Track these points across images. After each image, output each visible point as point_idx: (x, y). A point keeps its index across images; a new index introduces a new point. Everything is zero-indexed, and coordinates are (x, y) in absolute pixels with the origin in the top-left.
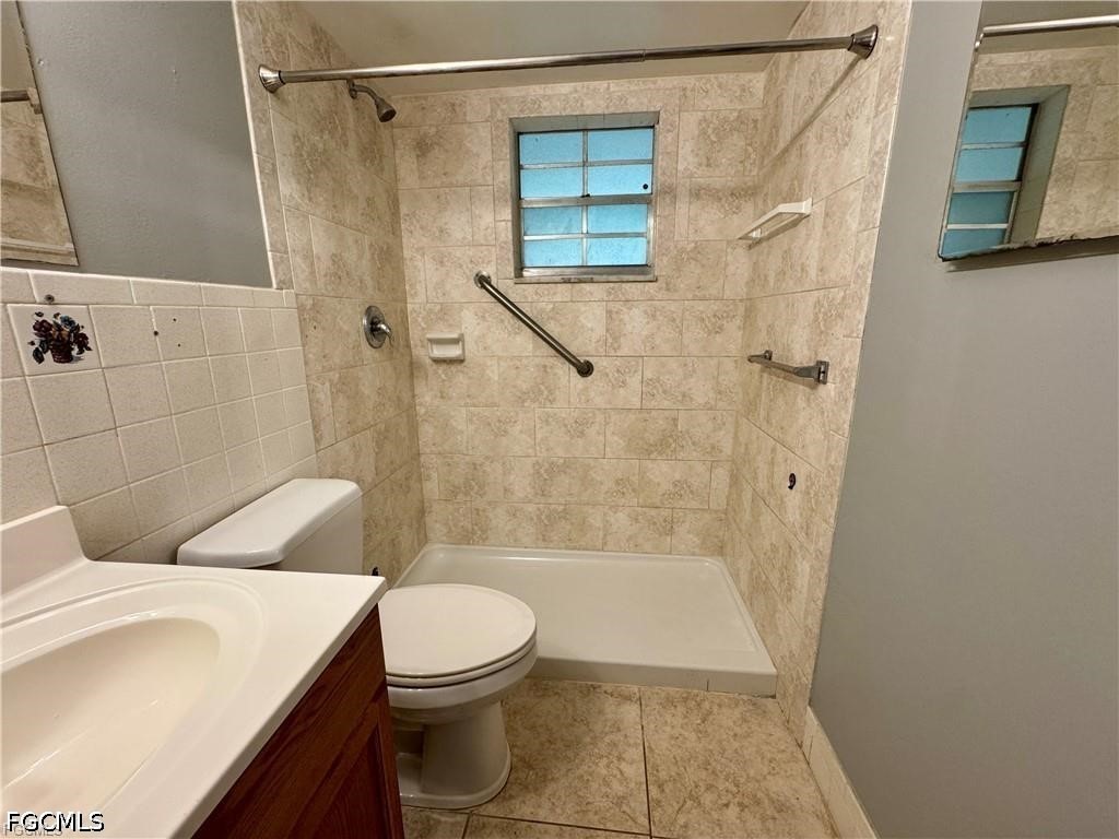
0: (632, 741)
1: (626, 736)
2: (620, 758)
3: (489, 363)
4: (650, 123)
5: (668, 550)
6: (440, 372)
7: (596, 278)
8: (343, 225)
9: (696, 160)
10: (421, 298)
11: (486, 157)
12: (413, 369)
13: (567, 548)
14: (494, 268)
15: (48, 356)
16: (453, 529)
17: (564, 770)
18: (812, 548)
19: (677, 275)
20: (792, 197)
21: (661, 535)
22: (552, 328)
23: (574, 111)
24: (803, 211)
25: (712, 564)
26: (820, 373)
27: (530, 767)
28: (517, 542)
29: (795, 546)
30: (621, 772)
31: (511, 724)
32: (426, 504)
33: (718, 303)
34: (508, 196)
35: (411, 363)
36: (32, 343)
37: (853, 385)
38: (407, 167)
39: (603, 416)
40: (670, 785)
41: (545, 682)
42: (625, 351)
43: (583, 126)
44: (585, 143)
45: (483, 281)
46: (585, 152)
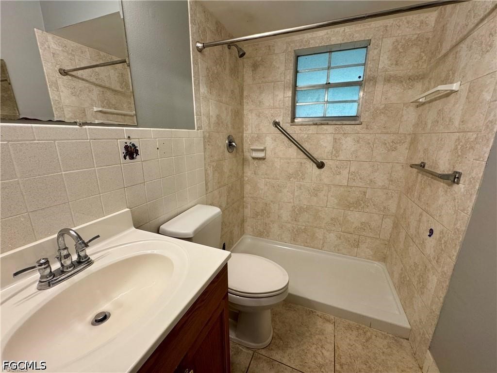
0: (329, 341)
1: (326, 338)
2: (322, 347)
3: (276, 160)
4: (365, 45)
5: (355, 255)
6: (255, 163)
7: (330, 122)
8: (222, 102)
9: (389, 62)
10: (249, 131)
11: (282, 68)
12: (244, 161)
13: (304, 246)
14: (282, 119)
15: (127, 157)
16: (255, 230)
17: (295, 345)
18: (440, 270)
19: (372, 121)
20: (447, 81)
21: (352, 247)
22: (306, 146)
23: (326, 43)
24: (454, 89)
25: (378, 265)
26: (455, 178)
27: (281, 339)
28: (282, 240)
29: (429, 266)
30: (322, 354)
31: (274, 319)
32: (245, 218)
33: (395, 135)
34: (291, 86)
35: (243, 159)
36: (124, 153)
37: (477, 187)
38: (248, 74)
39: (327, 188)
40: (347, 367)
41: (290, 304)
42: (342, 158)
43: (329, 50)
44: (330, 58)
45: (276, 124)
46: (330, 63)
